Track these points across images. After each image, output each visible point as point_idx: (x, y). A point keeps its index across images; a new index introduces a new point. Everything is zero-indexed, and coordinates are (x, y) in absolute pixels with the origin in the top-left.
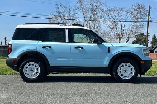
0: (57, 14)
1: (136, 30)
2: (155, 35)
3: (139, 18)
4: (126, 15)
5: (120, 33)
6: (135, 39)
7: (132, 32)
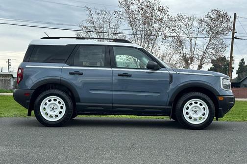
1: (213, 52)
3: (218, 33)
4: (198, 27)
5: (188, 56)
6: (211, 65)
7: (207, 55)
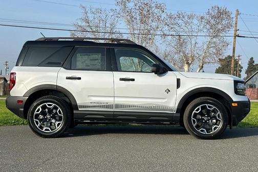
0: (84, 24)
2: (252, 58)
